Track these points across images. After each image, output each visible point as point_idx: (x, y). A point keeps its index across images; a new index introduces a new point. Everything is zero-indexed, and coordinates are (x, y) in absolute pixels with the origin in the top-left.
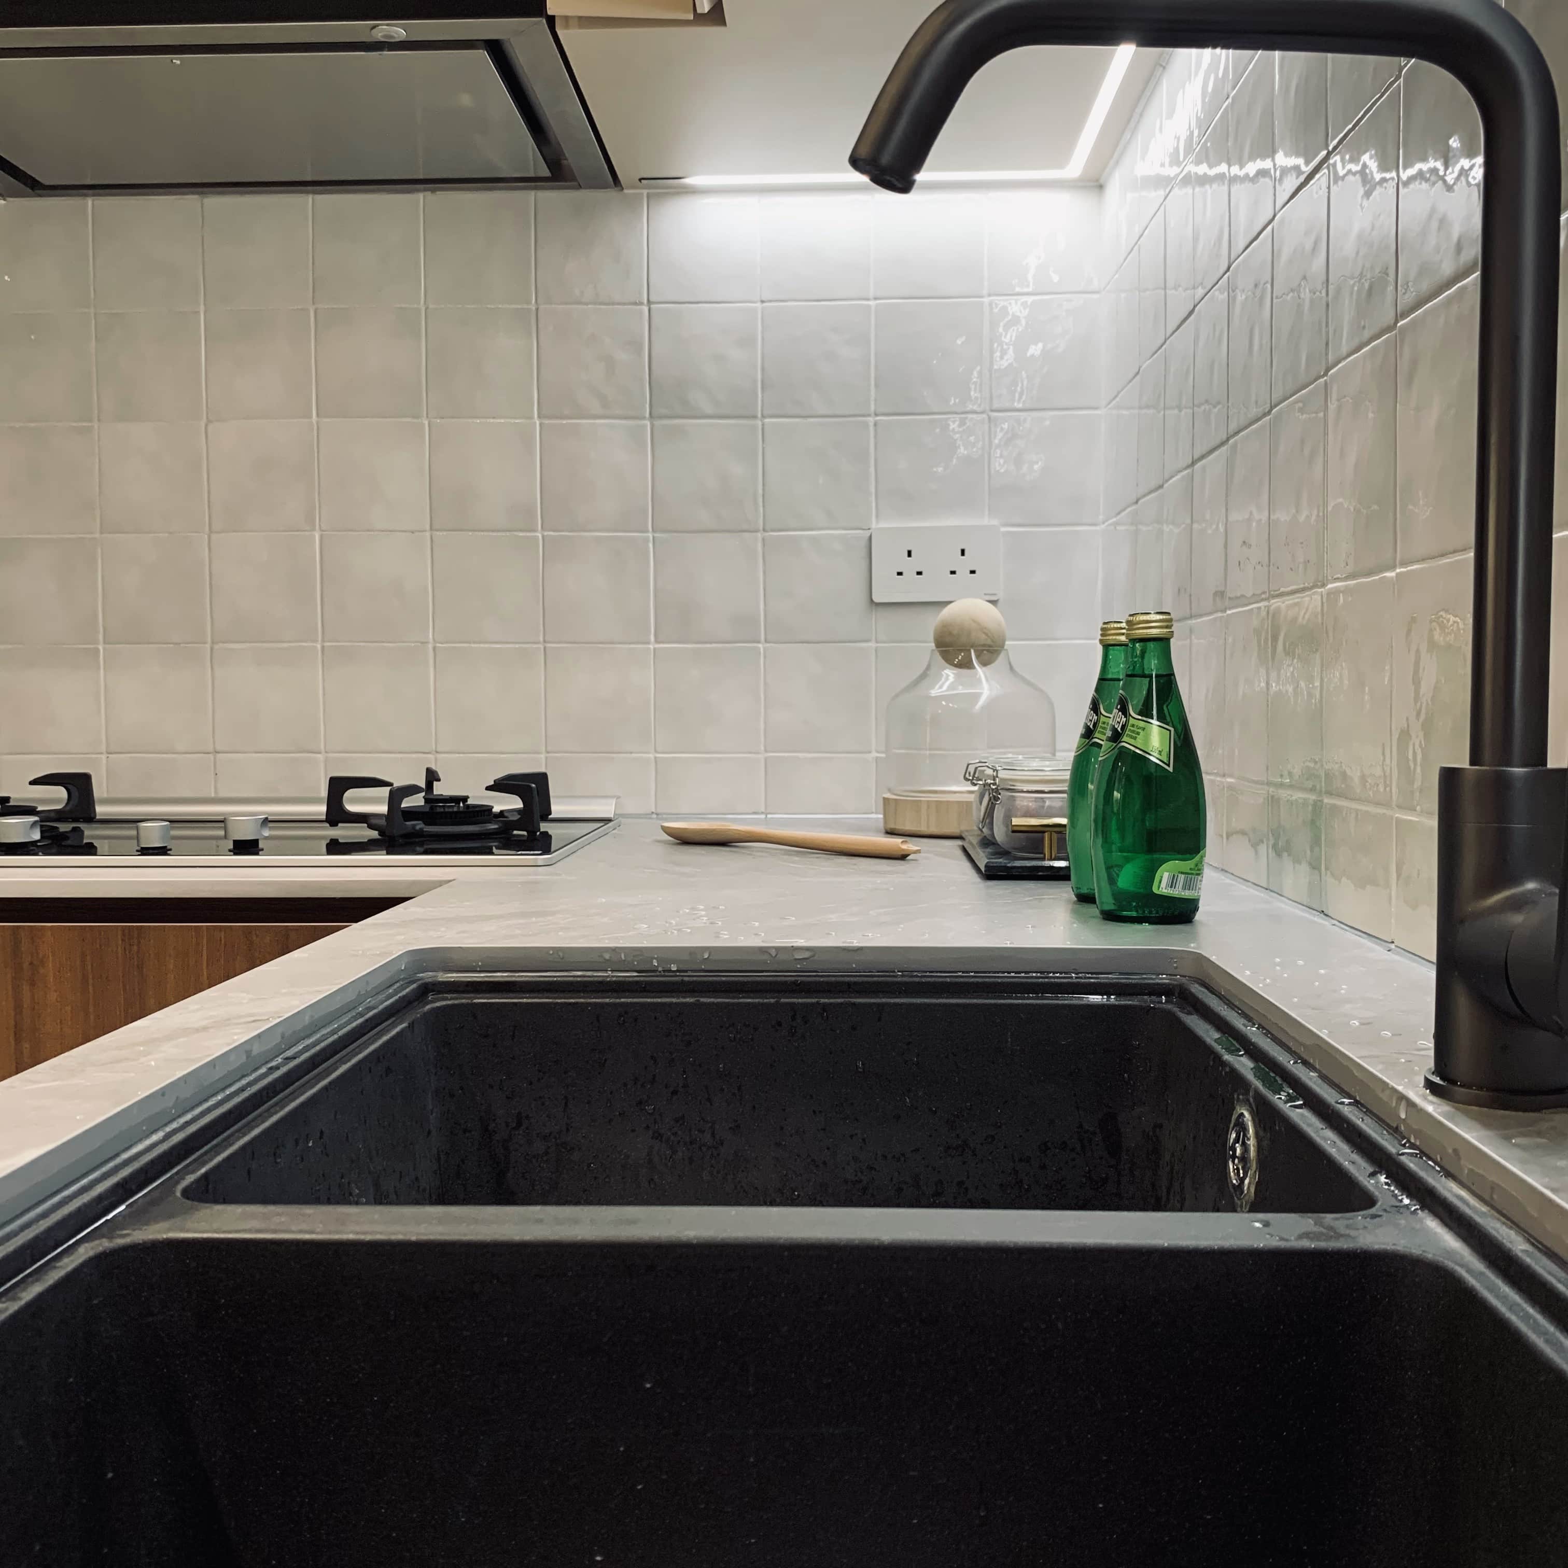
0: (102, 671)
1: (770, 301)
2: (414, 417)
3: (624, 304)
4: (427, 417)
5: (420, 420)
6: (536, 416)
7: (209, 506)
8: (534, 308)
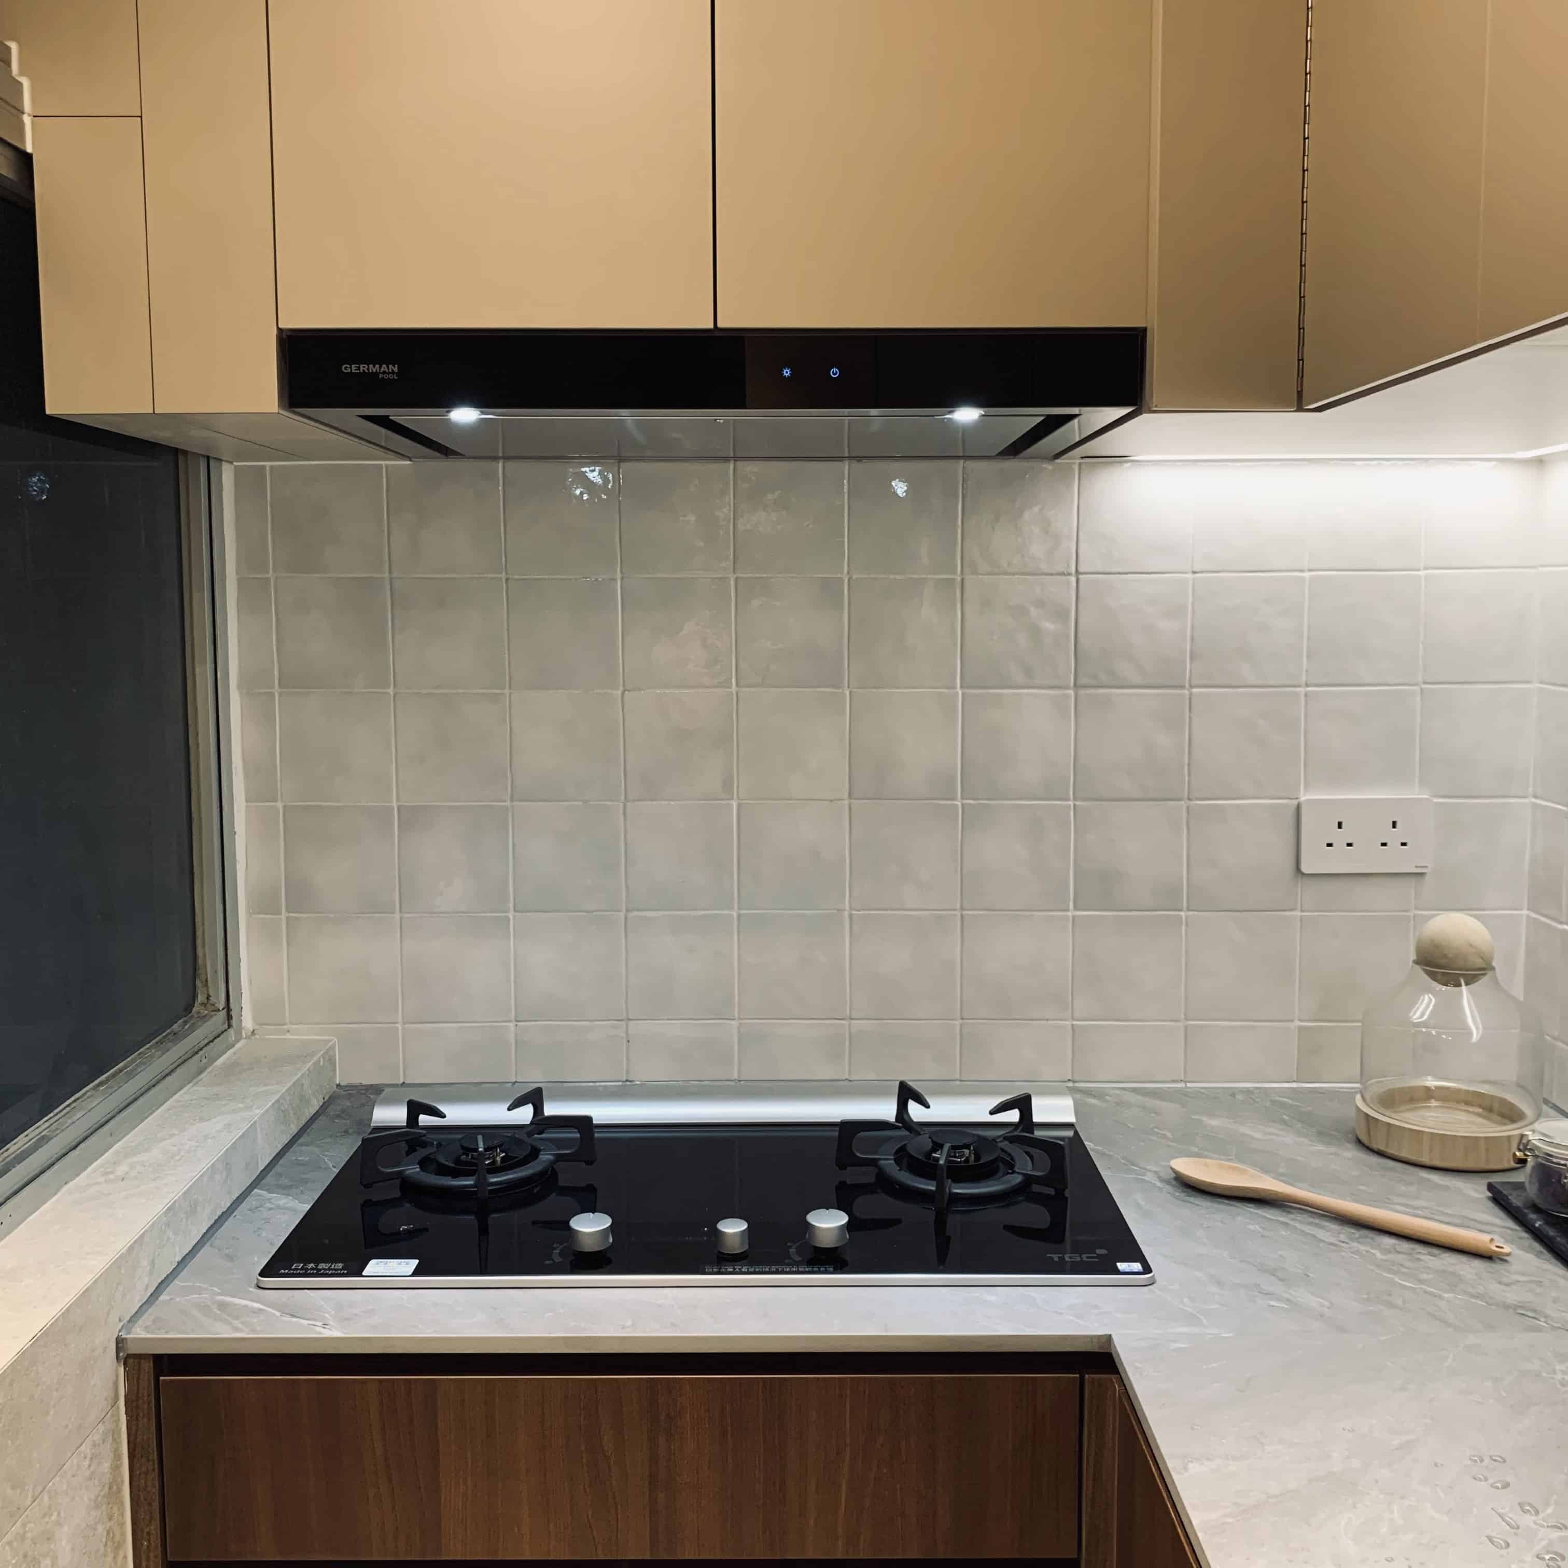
0: (512, 938)
1: (1202, 572)
2: (833, 687)
3: (1052, 574)
4: (849, 687)
5: (840, 690)
6: (959, 686)
7: (625, 775)
8: (959, 579)
